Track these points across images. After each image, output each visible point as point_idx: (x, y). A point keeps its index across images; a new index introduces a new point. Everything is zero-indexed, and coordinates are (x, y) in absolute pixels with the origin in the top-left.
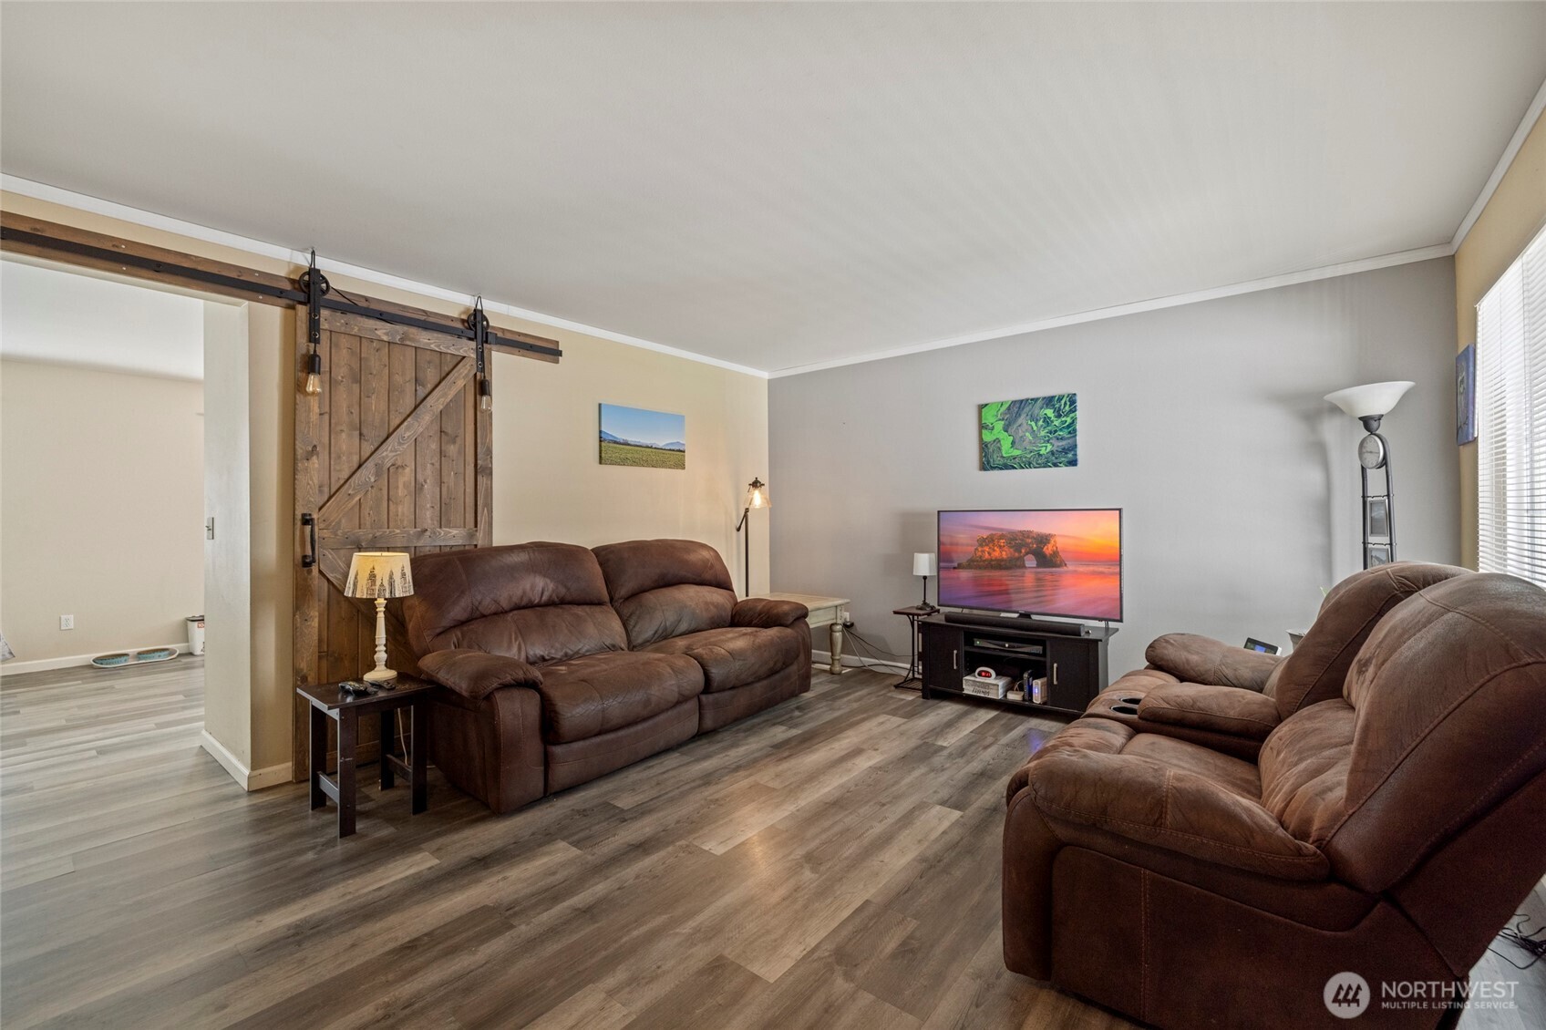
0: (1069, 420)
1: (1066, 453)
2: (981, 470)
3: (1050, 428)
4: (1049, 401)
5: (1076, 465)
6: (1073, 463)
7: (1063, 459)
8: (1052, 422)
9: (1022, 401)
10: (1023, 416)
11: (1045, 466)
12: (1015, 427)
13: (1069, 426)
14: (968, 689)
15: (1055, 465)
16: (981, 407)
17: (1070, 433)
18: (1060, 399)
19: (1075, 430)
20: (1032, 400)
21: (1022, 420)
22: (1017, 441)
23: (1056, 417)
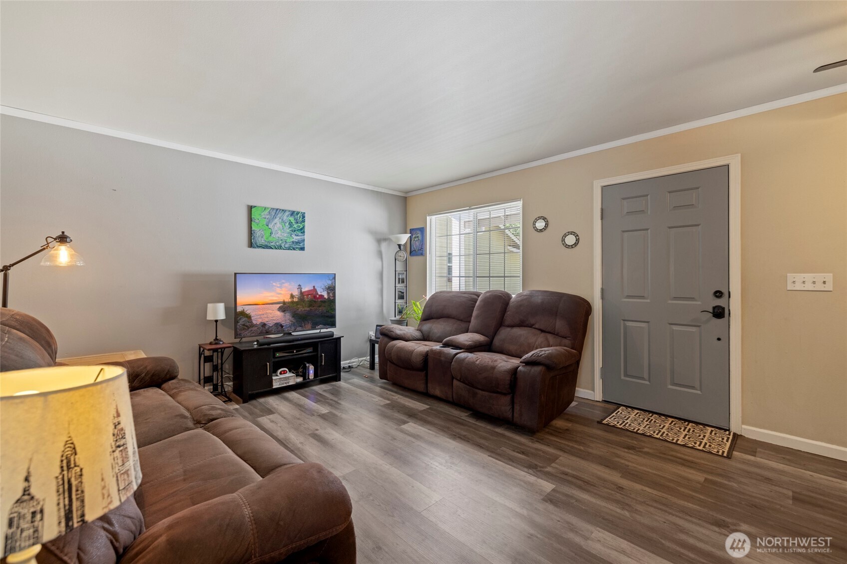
0: (301, 226)
1: (300, 243)
2: (249, 247)
3: (292, 228)
4: (292, 213)
5: (304, 250)
6: (302, 249)
7: (298, 246)
8: (293, 225)
9: (277, 209)
10: (278, 219)
11: (289, 249)
12: (273, 223)
13: (301, 229)
14: (276, 385)
15: (294, 249)
16: (250, 208)
17: (302, 233)
18: (298, 213)
19: (304, 232)
20: (283, 210)
21: (277, 220)
22: (274, 233)
23: (295, 223)
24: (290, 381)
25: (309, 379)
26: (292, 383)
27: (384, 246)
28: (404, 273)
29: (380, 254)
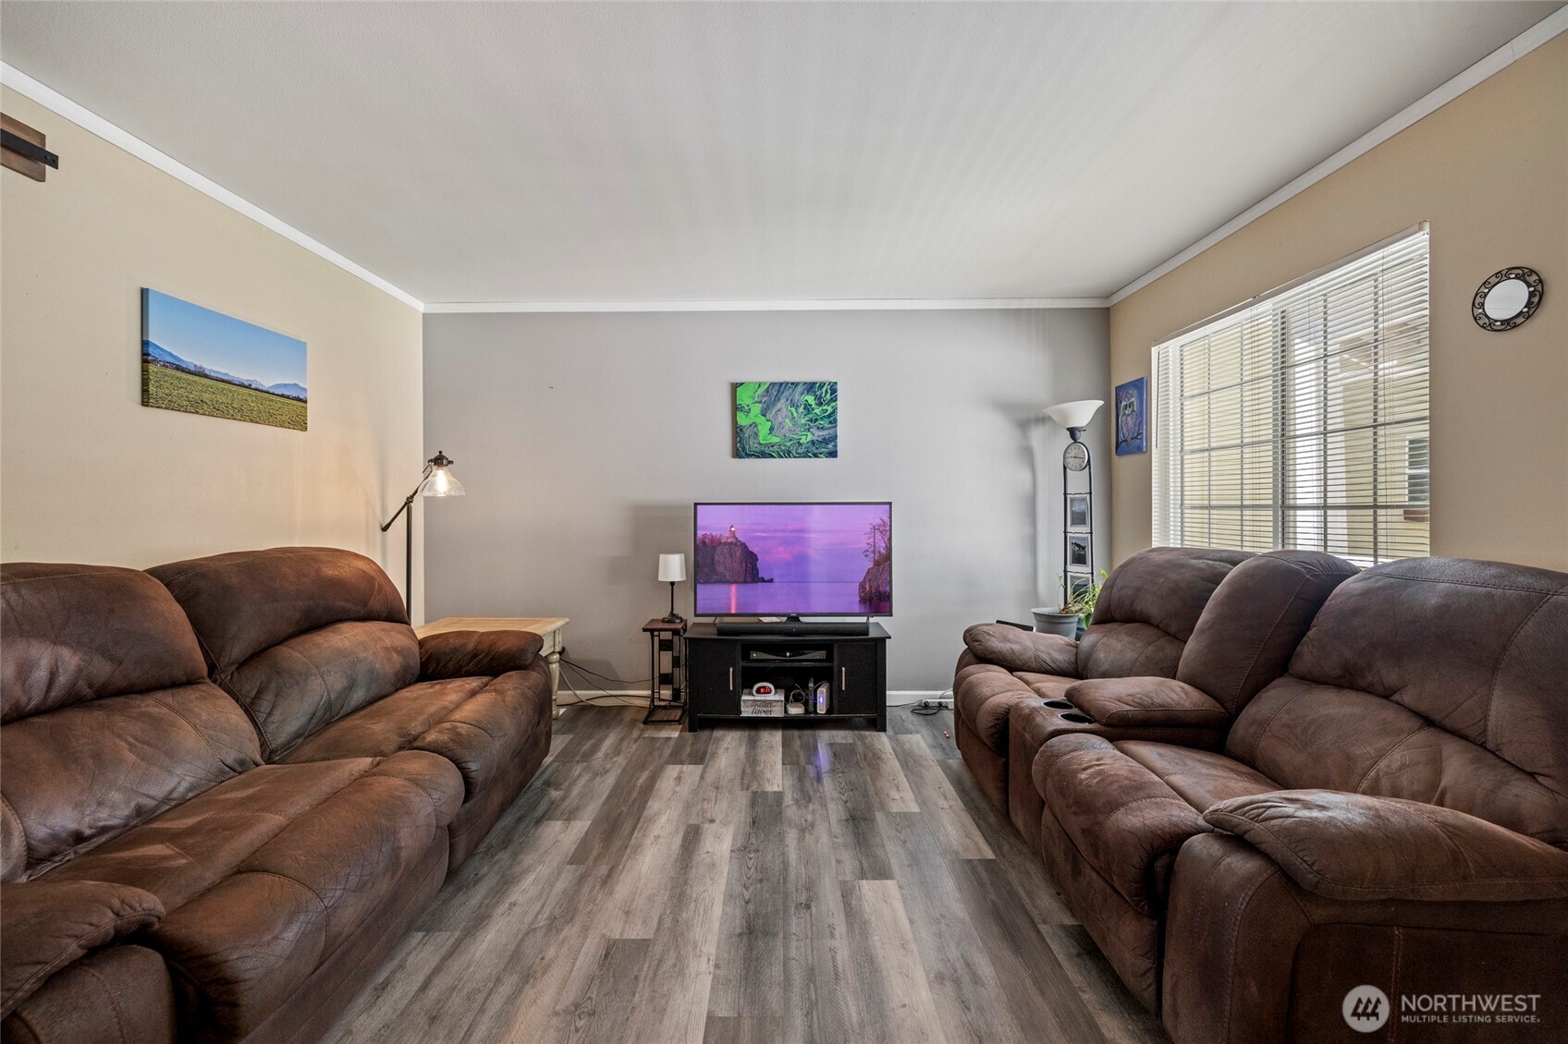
0: (830, 410)
1: (827, 444)
2: (734, 457)
3: (810, 416)
4: (810, 387)
5: (836, 456)
6: (833, 454)
7: (823, 450)
8: (813, 409)
9: (781, 384)
10: (783, 401)
11: (806, 456)
12: (774, 411)
13: (829, 416)
14: (746, 712)
15: (816, 456)
16: (735, 387)
17: (830, 422)
18: (822, 385)
19: (835, 421)
20: (792, 384)
21: (781, 404)
22: (775, 427)
23: (817, 405)
24: (774, 709)
25: (815, 712)
26: (777, 712)
27: (1037, 436)
28: (1084, 499)
29: (1028, 455)
